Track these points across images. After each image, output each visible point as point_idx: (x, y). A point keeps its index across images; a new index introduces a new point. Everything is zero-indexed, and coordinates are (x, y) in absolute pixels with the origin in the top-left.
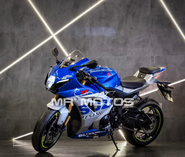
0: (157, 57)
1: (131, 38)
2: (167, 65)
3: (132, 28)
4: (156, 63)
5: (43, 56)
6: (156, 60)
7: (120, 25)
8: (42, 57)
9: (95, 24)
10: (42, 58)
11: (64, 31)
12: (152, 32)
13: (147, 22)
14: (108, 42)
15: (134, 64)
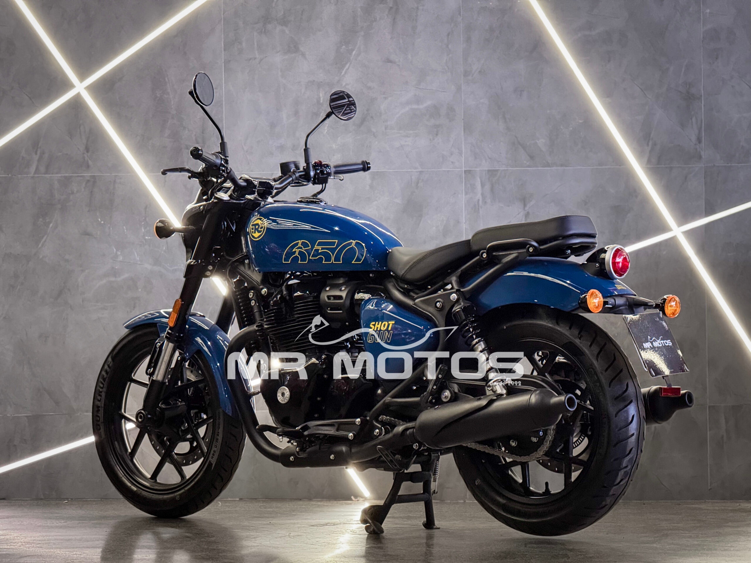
0: (489, 171)
1: (385, 98)
2: (525, 205)
3: (389, 61)
4: (482, 194)
5: (37, 168)
6: (483, 185)
7: (344, 47)
8: (35, 173)
9: (244, 44)
10: (33, 177)
11: (120, 69)
12: (466, 74)
13: (448, 35)
14: (296, 113)
15: (398, 201)
